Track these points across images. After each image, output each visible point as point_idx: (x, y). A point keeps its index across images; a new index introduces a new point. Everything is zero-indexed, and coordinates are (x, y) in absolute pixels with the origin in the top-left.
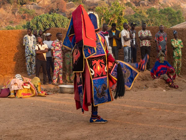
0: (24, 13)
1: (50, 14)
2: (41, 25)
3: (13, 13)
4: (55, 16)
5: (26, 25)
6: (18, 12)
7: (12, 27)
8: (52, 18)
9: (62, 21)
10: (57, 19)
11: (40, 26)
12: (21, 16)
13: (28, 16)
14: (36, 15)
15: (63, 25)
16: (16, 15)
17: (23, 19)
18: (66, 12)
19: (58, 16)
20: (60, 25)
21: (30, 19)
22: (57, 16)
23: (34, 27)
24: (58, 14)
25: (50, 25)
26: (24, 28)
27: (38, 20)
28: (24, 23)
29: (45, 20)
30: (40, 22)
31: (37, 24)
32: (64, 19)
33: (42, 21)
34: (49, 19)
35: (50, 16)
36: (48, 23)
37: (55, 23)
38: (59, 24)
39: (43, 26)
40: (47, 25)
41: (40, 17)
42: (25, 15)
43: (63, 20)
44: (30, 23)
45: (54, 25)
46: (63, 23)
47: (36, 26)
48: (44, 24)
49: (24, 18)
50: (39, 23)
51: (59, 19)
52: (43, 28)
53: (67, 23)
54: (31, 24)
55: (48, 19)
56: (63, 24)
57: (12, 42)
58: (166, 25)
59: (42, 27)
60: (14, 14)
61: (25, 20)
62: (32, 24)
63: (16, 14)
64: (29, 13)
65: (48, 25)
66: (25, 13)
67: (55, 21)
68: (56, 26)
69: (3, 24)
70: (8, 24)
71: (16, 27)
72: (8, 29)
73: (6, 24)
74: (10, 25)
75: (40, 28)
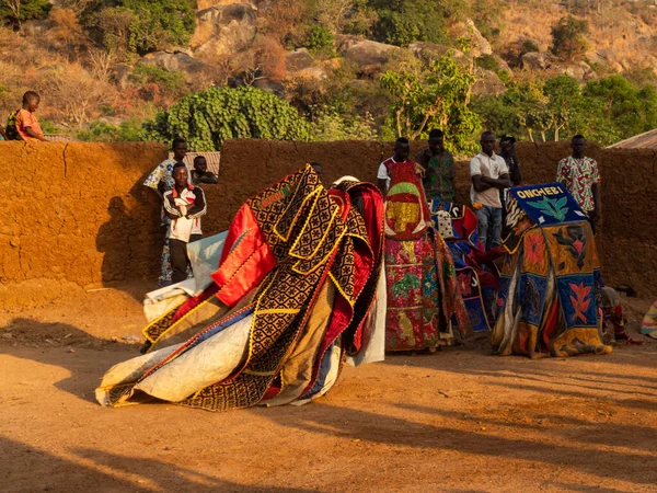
0: (149, 81)
1: (232, 85)
2: (205, 122)
3: (114, 80)
4: (248, 95)
5: (154, 121)
6: (129, 77)
7: (108, 125)
8: (240, 101)
9: (272, 111)
10: (256, 104)
11: (200, 126)
12: (140, 91)
13: (161, 90)
14: (186, 87)
15: (275, 125)
16: (124, 87)
17: (146, 100)
18: (286, 81)
19: (259, 96)
20: (266, 125)
21: (167, 102)
22: (256, 96)
23: (181, 130)
24: (259, 91)
25: (232, 124)
26: (149, 129)
27: (195, 107)
28: (150, 113)
29: (218, 108)
30: (201, 114)
31: (191, 118)
32: (279, 106)
33: (209, 111)
34: (229, 104)
35: (235, 94)
36: (226, 117)
37: (248, 119)
38: (261, 121)
39: (210, 128)
40: (222, 125)
41: (201, 96)
42: (152, 89)
43: (275, 108)
44: (167, 115)
45: (245, 123)
46: (273, 118)
47: (187, 127)
48: (214, 119)
49: (146, 95)
50: (196, 117)
51: (263, 106)
52: (209, 134)
53: (288, 118)
54: (173, 119)
55: (225, 103)
56: (275, 121)
57: (113, 182)
58: (606, 134)
59: (205, 129)
60: (117, 82)
61: (150, 104)
62: (174, 117)
63: (123, 83)
64: (164, 80)
65: (225, 123)
66: (153, 81)
67: (250, 112)
68: (254, 130)
69: (79, 115)
70: (96, 114)
71: (124, 126)
72: (97, 133)
73: (88, 114)
74: (103, 120)
75: (201, 132)
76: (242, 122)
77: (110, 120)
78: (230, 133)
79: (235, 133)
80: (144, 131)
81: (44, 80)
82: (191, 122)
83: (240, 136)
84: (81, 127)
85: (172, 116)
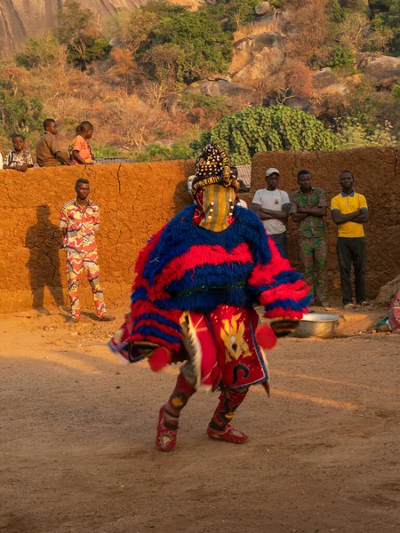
0: (195, 107)
1: (266, 104)
2: (243, 140)
3: (166, 107)
4: (279, 112)
5: (199, 141)
6: (179, 104)
7: (162, 146)
8: (272, 119)
9: (300, 126)
10: (286, 120)
11: (238, 142)
12: (188, 116)
13: (205, 114)
14: (227, 110)
15: (304, 138)
16: (174, 113)
17: (193, 122)
18: (313, 98)
19: (289, 113)
20: (295, 139)
21: (212, 124)
22: (285, 113)
24: (288, 108)
25: (266, 139)
26: (195, 149)
27: (233, 126)
28: (196, 134)
29: (252, 124)
30: (239, 132)
31: (230, 136)
32: (306, 121)
33: (245, 129)
34: (263, 122)
35: (267, 112)
36: (261, 134)
37: (279, 134)
38: (291, 136)
39: (247, 144)
40: (257, 140)
41: (238, 116)
42: (198, 113)
43: (303, 122)
44: (210, 135)
45: (277, 137)
46: (302, 131)
47: (227, 144)
48: (250, 136)
49: (194, 119)
50: (234, 135)
51: (293, 121)
52: (247, 149)
53: (315, 131)
54: (214, 138)
55: (259, 122)
56: (304, 134)
57: (160, 196)
59: (243, 144)
60: (168, 109)
61: (197, 126)
62: (216, 137)
63: (174, 109)
64: (208, 105)
65: (260, 139)
66: (199, 106)
67: (282, 127)
68: (285, 144)
69: (138, 139)
70: (152, 138)
71: (175, 147)
72: (153, 154)
73: (145, 138)
74: (158, 142)
75: (239, 149)
76: (275, 137)
77: (164, 143)
78: (264, 147)
79: (269, 147)
80: (192, 150)
81: (108, 111)
82: (230, 139)
83: (273, 149)
84: (140, 150)
85: (214, 136)
